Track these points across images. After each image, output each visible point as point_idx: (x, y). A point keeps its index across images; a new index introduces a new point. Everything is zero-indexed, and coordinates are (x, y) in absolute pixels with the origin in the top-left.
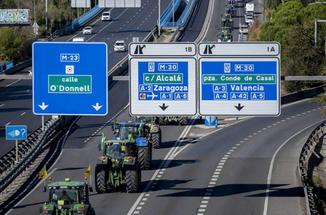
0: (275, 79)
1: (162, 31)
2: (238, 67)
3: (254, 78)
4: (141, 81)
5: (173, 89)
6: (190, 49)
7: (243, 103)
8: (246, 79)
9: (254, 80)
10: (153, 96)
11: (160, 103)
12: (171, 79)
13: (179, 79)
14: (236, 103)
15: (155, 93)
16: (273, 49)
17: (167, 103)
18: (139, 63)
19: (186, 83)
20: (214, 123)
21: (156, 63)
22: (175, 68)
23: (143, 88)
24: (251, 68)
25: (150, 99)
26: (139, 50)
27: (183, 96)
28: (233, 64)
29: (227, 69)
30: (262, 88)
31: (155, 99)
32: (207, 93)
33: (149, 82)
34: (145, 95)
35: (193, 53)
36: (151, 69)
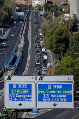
0: (71, 92)
1: (7, 69)
2: (54, 87)
3: (62, 91)
4: (10, 93)
5: (25, 96)
6: (33, 78)
7: (56, 103)
8: (58, 92)
9: (62, 92)
10: (16, 99)
11: (19, 102)
12: (24, 92)
13: (27, 92)
14: (53, 103)
15: (17, 98)
16: (70, 79)
17: (22, 102)
18: (9, 84)
19: (30, 94)
20: (37, 112)
21: (17, 85)
22: (26, 86)
23: (11, 96)
24: (60, 87)
25: (14, 100)
26: (9, 78)
27: (29, 99)
28: (52, 85)
29: (50, 88)
30: (65, 96)
31: (16, 101)
32: (40, 98)
33: (14, 93)
34: (12, 99)
35: (34, 80)
36: (15, 87)
